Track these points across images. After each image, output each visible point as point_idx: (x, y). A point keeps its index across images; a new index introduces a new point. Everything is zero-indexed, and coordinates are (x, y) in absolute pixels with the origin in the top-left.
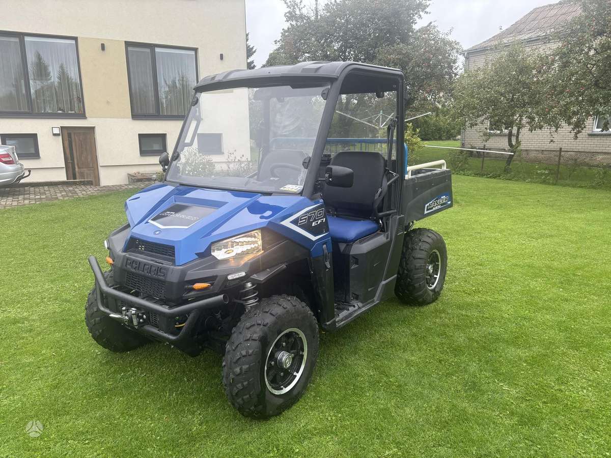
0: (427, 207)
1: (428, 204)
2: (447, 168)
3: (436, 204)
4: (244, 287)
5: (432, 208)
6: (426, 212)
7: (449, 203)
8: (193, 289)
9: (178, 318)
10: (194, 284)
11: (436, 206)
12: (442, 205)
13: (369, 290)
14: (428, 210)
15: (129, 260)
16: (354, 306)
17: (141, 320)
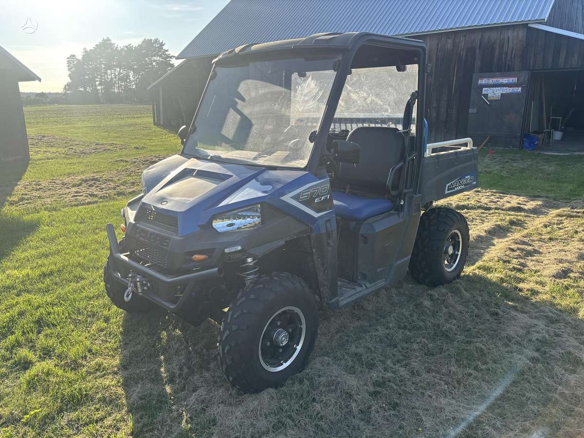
0: (449, 186)
1: (450, 184)
2: (473, 147)
3: (458, 184)
4: (244, 261)
5: (454, 188)
6: (447, 192)
7: (475, 183)
8: (193, 261)
9: (179, 287)
10: (193, 256)
11: (459, 186)
12: (465, 185)
13: (378, 270)
14: (449, 190)
15: (139, 229)
16: (361, 286)
17: (145, 288)
